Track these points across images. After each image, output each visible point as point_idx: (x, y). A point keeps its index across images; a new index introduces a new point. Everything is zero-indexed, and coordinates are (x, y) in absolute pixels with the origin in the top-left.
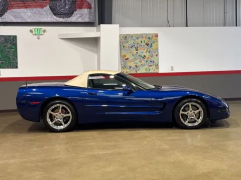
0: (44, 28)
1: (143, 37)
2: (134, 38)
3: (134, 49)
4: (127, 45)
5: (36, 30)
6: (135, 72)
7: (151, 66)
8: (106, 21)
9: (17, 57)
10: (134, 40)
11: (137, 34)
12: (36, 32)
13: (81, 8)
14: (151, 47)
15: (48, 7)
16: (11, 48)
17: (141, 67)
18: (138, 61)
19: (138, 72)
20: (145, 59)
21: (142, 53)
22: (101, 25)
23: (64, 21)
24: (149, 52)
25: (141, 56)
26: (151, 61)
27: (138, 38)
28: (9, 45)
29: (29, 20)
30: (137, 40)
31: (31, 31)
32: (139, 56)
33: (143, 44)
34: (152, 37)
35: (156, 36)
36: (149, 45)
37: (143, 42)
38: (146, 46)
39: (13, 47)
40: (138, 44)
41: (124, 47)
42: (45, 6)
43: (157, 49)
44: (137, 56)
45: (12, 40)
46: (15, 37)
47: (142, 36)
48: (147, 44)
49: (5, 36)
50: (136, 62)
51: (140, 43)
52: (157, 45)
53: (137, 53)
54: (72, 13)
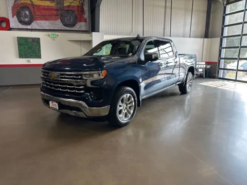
0: (57, 33)
5: (52, 34)
8: (96, 30)
9: (40, 52)
13: (80, 21)
15: (59, 20)
22: (93, 33)
28: (35, 44)
29: (47, 28)
31: (49, 35)
39: (38, 45)
42: (58, 19)
45: (37, 41)
46: (39, 39)
49: (33, 38)
54: (75, 25)
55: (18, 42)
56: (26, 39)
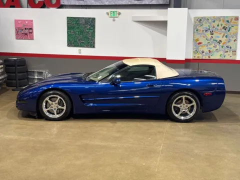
0: (119, 10)
1: (220, 21)
2: (210, 21)
3: (209, 33)
4: (201, 28)
5: (112, 12)
6: (207, 58)
7: (227, 52)
9: (94, 38)
10: (209, 23)
11: (214, 17)
12: (112, 15)
14: (229, 31)
16: (90, 29)
17: (216, 53)
18: (212, 46)
19: (212, 58)
20: (221, 44)
21: (218, 37)
23: (138, 4)
24: (226, 37)
25: (216, 41)
26: (227, 47)
27: (214, 22)
28: (89, 27)
29: (107, 3)
30: (213, 23)
31: (108, 14)
32: (214, 40)
33: (220, 27)
34: (232, 20)
35: (237, 19)
36: (227, 30)
37: (220, 25)
38: (223, 30)
39: (92, 28)
40: (214, 27)
41: (197, 30)
43: (236, 34)
44: (212, 40)
45: (91, 22)
46: (94, 19)
47: (219, 18)
48: (225, 28)
49: (86, 18)
50: (209, 46)
51: (216, 26)
52: (237, 29)
53: (212, 37)
55: (68, 24)
56: (77, 20)
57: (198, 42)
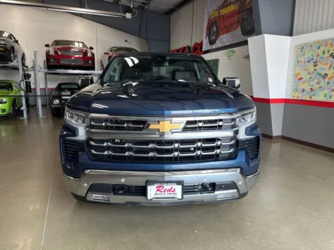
2: (314, 47)
3: (312, 64)
4: (302, 59)
6: (308, 99)
10: (313, 50)
11: (319, 42)
12: (228, 55)
15: (240, 27)
17: (319, 91)
18: (314, 82)
19: (314, 99)
20: (327, 80)
21: (323, 69)
24: (333, 68)
25: (320, 75)
27: (319, 48)
30: (317, 50)
32: (317, 74)
33: (327, 55)
37: (326, 52)
38: (331, 59)
40: (318, 55)
41: (298, 62)
44: (315, 74)
45: (216, 63)
46: (217, 60)
47: (326, 42)
48: (333, 56)
50: (312, 83)
51: (321, 54)
53: (315, 69)
57: (299, 77)
